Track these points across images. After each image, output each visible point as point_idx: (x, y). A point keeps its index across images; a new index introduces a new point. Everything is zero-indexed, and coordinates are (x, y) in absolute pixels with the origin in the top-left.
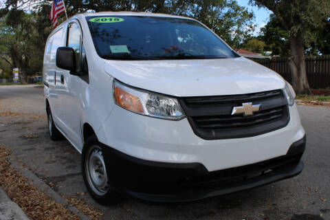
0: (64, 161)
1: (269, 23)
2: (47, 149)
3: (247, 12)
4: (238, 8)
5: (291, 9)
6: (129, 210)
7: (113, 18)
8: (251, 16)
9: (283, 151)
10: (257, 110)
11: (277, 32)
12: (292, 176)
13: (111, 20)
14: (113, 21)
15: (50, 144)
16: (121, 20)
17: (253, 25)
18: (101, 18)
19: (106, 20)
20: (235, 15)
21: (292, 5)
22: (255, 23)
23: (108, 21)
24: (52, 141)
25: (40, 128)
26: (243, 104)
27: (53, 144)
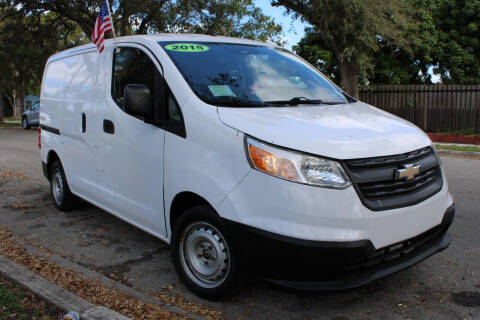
0: (105, 242)
1: (303, 40)
2: (63, 225)
3: (273, 23)
4: (263, 19)
5: (343, 25)
6: (251, 304)
7: (195, 46)
8: (279, 29)
9: (438, 220)
10: (417, 172)
11: (314, 52)
12: (443, 249)
13: (193, 47)
14: (196, 50)
15: (62, 217)
16: (206, 48)
17: (281, 42)
18: (179, 45)
19: (186, 48)
20: (258, 27)
21: (345, 20)
22: (284, 39)
23: (190, 50)
24: (62, 213)
25: (26, 193)
26: (407, 166)
27: (67, 217)
